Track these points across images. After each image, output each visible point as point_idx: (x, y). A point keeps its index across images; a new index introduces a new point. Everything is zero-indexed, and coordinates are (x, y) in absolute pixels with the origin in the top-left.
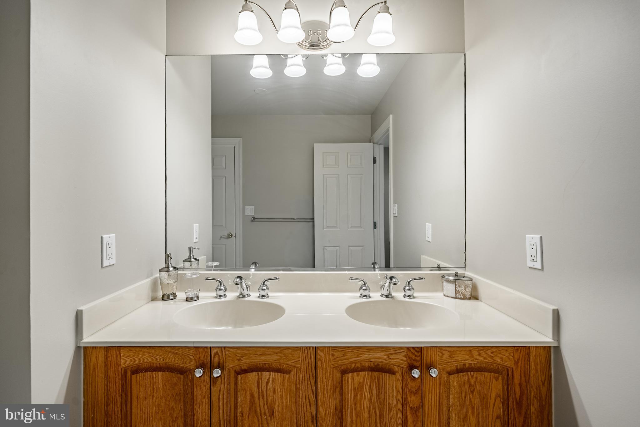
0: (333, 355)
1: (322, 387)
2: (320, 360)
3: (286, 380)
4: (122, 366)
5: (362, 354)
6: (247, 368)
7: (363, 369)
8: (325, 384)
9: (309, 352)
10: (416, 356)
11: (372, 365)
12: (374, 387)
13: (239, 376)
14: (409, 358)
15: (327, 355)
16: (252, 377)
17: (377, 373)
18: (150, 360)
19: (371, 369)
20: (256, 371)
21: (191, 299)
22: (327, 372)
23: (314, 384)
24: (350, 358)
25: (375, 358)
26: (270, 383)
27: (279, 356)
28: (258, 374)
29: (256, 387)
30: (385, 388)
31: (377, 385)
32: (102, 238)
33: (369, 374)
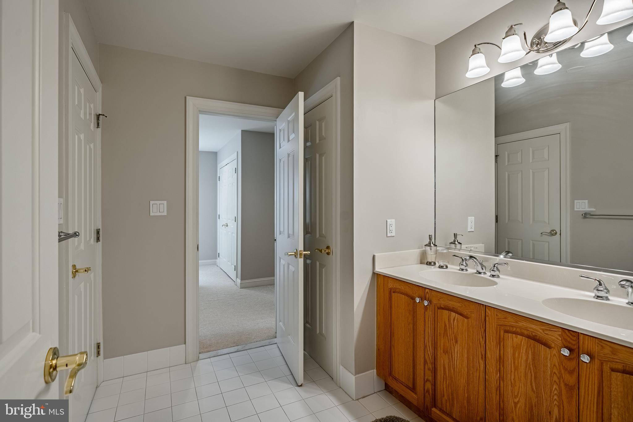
0: (497, 315)
1: (489, 337)
2: (488, 316)
3: (465, 322)
4: (389, 287)
5: (520, 321)
6: (443, 307)
7: (522, 335)
8: (491, 335)
9: (480, 308)
10: (571, 339)
11: (530, 334)
12: (530, 352)
13: (439, 310)
14: (564, 339)
15: (493, 314)
16: (446, 312)
17: (532, 341)
18: (399, 287)
19: (528, 337)
20: (448, 310)
21: (442, 267)
22: (493, 326)
23: (484, 332)
24: (511, 322)
25: (531, 328)
26: (456, 321)
27: (461, 304)
28: (449, 312)
29: (447, 320)
30: (540, 357)
31: (533, 351)
32: (387, 221)
33: (526, 339)
